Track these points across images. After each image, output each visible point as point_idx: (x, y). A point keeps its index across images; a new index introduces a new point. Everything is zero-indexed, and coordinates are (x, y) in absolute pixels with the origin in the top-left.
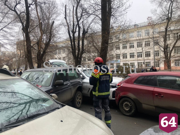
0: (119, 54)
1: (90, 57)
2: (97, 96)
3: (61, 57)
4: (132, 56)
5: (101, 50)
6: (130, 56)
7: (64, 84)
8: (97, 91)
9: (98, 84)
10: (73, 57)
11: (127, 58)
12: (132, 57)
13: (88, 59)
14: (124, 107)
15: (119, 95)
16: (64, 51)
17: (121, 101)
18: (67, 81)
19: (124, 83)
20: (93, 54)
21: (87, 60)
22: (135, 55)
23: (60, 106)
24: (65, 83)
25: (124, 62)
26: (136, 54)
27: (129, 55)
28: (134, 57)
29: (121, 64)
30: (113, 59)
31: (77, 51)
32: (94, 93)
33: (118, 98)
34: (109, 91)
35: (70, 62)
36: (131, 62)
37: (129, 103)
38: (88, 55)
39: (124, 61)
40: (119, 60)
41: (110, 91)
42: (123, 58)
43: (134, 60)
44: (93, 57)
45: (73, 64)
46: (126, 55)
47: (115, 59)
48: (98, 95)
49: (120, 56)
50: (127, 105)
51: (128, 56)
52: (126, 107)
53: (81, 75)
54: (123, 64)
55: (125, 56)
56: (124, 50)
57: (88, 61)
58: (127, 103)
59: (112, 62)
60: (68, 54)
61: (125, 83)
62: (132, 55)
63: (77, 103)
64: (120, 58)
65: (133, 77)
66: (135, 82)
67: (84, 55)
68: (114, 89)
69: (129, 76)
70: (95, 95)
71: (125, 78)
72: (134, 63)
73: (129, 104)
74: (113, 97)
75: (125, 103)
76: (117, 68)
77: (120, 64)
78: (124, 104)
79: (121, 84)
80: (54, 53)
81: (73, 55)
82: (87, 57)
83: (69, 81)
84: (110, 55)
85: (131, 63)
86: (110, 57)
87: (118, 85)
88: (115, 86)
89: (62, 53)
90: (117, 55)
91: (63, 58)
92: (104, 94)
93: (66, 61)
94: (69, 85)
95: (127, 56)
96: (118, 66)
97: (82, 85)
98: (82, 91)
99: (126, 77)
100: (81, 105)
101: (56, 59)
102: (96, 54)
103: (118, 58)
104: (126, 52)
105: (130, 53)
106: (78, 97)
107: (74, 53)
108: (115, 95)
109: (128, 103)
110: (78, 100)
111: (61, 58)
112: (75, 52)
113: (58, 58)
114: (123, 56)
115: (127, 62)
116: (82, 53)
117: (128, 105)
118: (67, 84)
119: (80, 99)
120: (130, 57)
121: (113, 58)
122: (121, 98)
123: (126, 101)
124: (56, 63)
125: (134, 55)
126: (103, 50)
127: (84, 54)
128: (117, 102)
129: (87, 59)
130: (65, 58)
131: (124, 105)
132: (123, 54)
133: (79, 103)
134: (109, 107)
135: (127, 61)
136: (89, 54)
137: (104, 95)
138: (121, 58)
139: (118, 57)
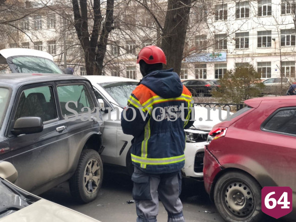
0: (225, 35)
1: (134, 42)
2: (145, 167)
3: (41, 38)
4: (264, 40)
5: (167, 20)
6: (259, 39)
7: (45, 127)
8: (144, 153)
9: (148, 132)
10: (78, 41)
11: (247, 46)
12: (264, 44)
13: (127, 49)
14: (228, 199)
15: (214, 163)
16: (52, 22)
17: (220, 182)
18: (55, 117)
19: (232, 128)
20: (142, 34)
21: (122, 51)
22: (273, 36)
23: (21, 201)
24: (47, 125)
25: (240, 61)
26: (276, 36)
27: (256, 37)
28: (270, 45)
29: (231, 66)
30: (205, 49)
31: (91, 23)
32: (135, 158)
33: (210, 171)
34: (182, 153)
35: (71, 55)
36: (260, 60)
37: (245, 188)
38: (127, 37)
39: (239, 56)
40: (223, 54)
41: (185, 151)
42: (237, 47)
43: (270, 55)
44: (143, 42)
45: (80, 61)
46: (245, 37)
47: (211, 50)
48: (147, 166)
49: (226, 41)
50: (237, 195)
51: (253, 42)
52: (234, 199)
53: (100, 101)
54: (237, 64)
55: (242, 41)
56: (239, 22)
57: (128, 53)
58: (237, 187)
59: (202, 59)
60: (64, 30)
61: (235, 126)
62: (264, 38)
63: (87, 186)
64: (225, 47)
65: (260, 109)
66: (264, 124)
67: (113, 36)
68: (201, 145)
69: (249, 107)
70: (138, 165)
71: (238, 110)
72: (269, 63)
73: (245, 192)
74: (196, 170)
75: (233, 188)
76: (216, 77)
77: (225, 65)
78: (230, 190)
79: (223, 131)
80: (19, 26)
81: (79, 35)
82: (123, 43)
83: (61, 119)
84: (197, 37)
85: (259, 64)
86: (197, 43)
87: (214, 134)
88: (204, 135)
89: (44, 26)
90: (216, 36)
91: (50, 42)
92: (166, 161)
93: (58, 52)
94: (60, 131)
95: (247, 40)
96: (221, 73)
97: (102, 129)
98: (103, 148)
99: (242, 106)
100: (99, 190)
101: (26, 45)
102: (153, 34)
103: (221, 48)
104: (244, 29)
105: (259, 33)
106: (90, 167)
107: (81, 27)
108: (204, 164)
109: (241, 189)
110: (89, 177)
111: (41, 42)
112: (85, 25)
113: (32, 44)
114: (237, 40)
115: (248, 60)
116: (108, 28)
117: (241, 194)
118: (53, 129)
119: (96, 174)
120: (259, 45)
121: (205, 46)
122: (220, 172)
123: (235, 181)
124: (22, 60)
125: (270, 38)
126: (174, 21)
127: (113, 31)
128: (207, 185)
129: (123, 48)
130: (53, 42)
131: (228, 194)
132: (237, 35)
133: (94, 184)
134: (179, 201)
135: (248, 56)
136: (128, 32)
137: (165, 166)
138: (231, 46)
139: (220, 42)
